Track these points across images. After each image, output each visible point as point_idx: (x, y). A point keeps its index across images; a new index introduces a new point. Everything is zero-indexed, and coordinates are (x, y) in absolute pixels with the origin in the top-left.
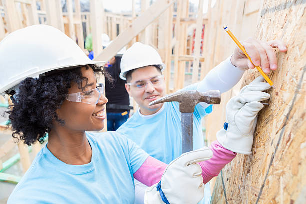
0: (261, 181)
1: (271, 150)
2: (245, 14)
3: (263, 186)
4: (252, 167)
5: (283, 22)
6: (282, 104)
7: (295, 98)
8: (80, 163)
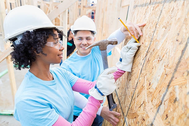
0: (136, 82)
1: (140, 67)
2: (121, 6)
3: (137, 83)
4: (131, 78)
5: (144, 12)
6: (145, 47)
7: (150, 44)
8: (49, 80)
